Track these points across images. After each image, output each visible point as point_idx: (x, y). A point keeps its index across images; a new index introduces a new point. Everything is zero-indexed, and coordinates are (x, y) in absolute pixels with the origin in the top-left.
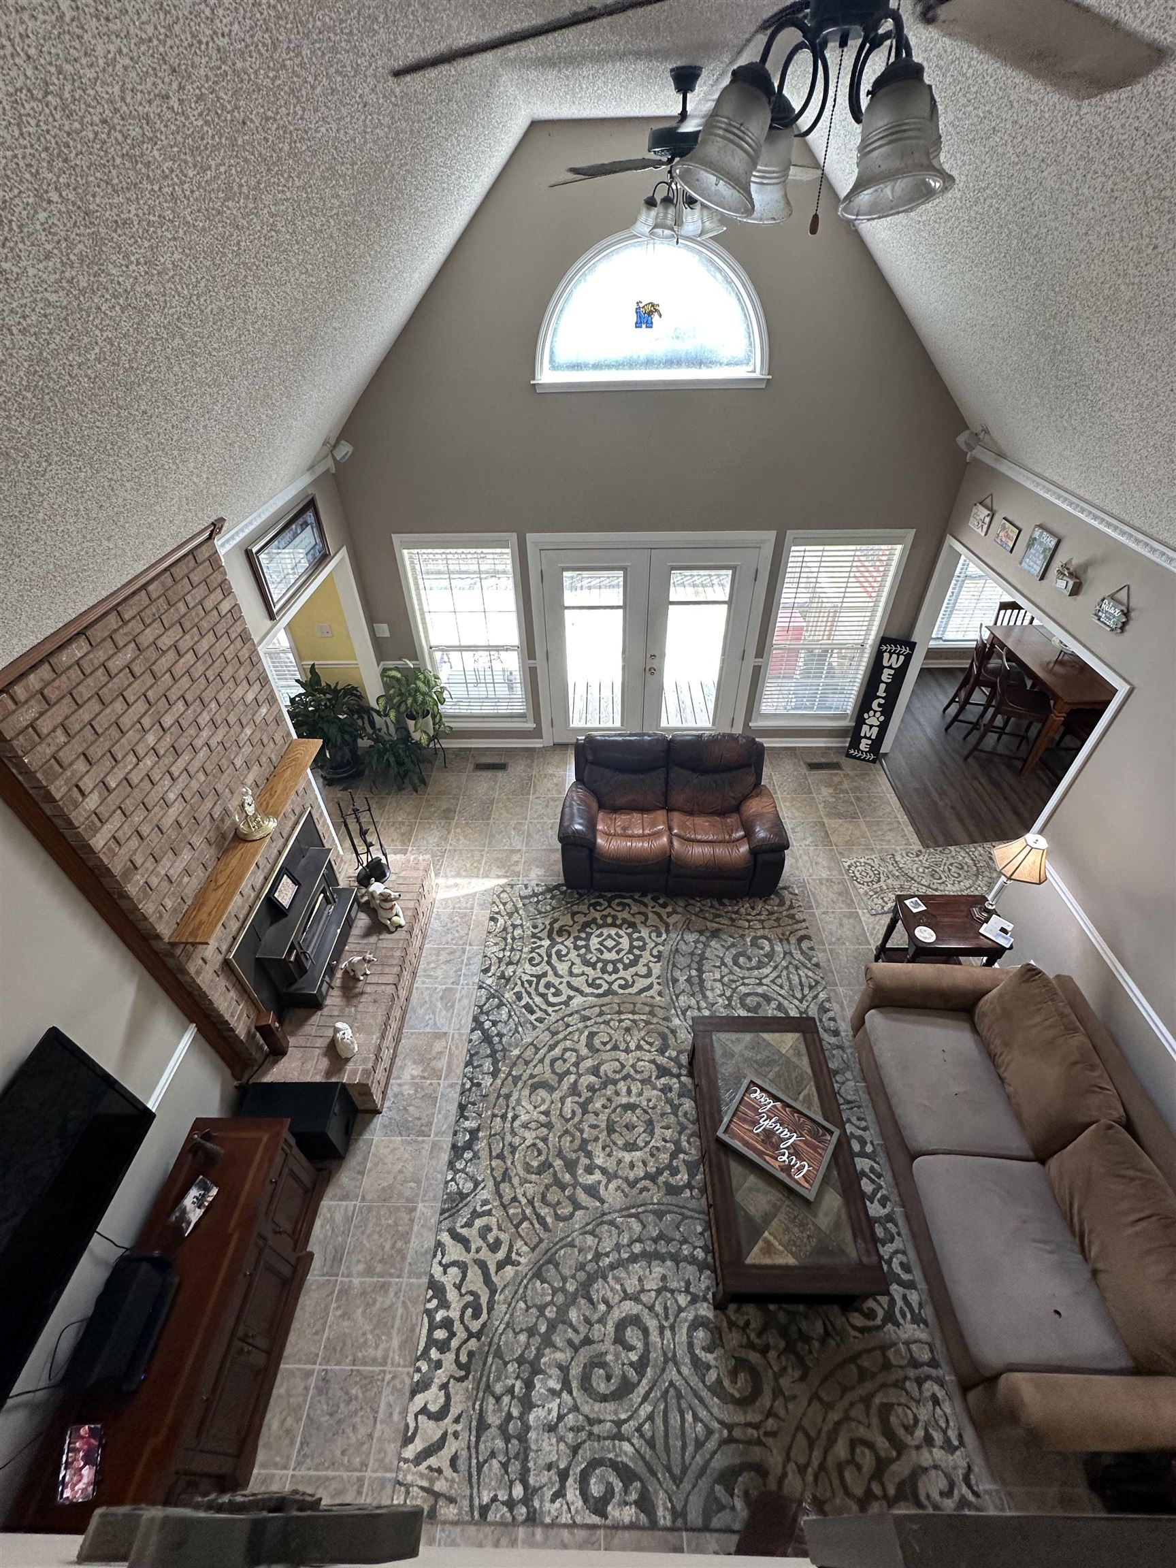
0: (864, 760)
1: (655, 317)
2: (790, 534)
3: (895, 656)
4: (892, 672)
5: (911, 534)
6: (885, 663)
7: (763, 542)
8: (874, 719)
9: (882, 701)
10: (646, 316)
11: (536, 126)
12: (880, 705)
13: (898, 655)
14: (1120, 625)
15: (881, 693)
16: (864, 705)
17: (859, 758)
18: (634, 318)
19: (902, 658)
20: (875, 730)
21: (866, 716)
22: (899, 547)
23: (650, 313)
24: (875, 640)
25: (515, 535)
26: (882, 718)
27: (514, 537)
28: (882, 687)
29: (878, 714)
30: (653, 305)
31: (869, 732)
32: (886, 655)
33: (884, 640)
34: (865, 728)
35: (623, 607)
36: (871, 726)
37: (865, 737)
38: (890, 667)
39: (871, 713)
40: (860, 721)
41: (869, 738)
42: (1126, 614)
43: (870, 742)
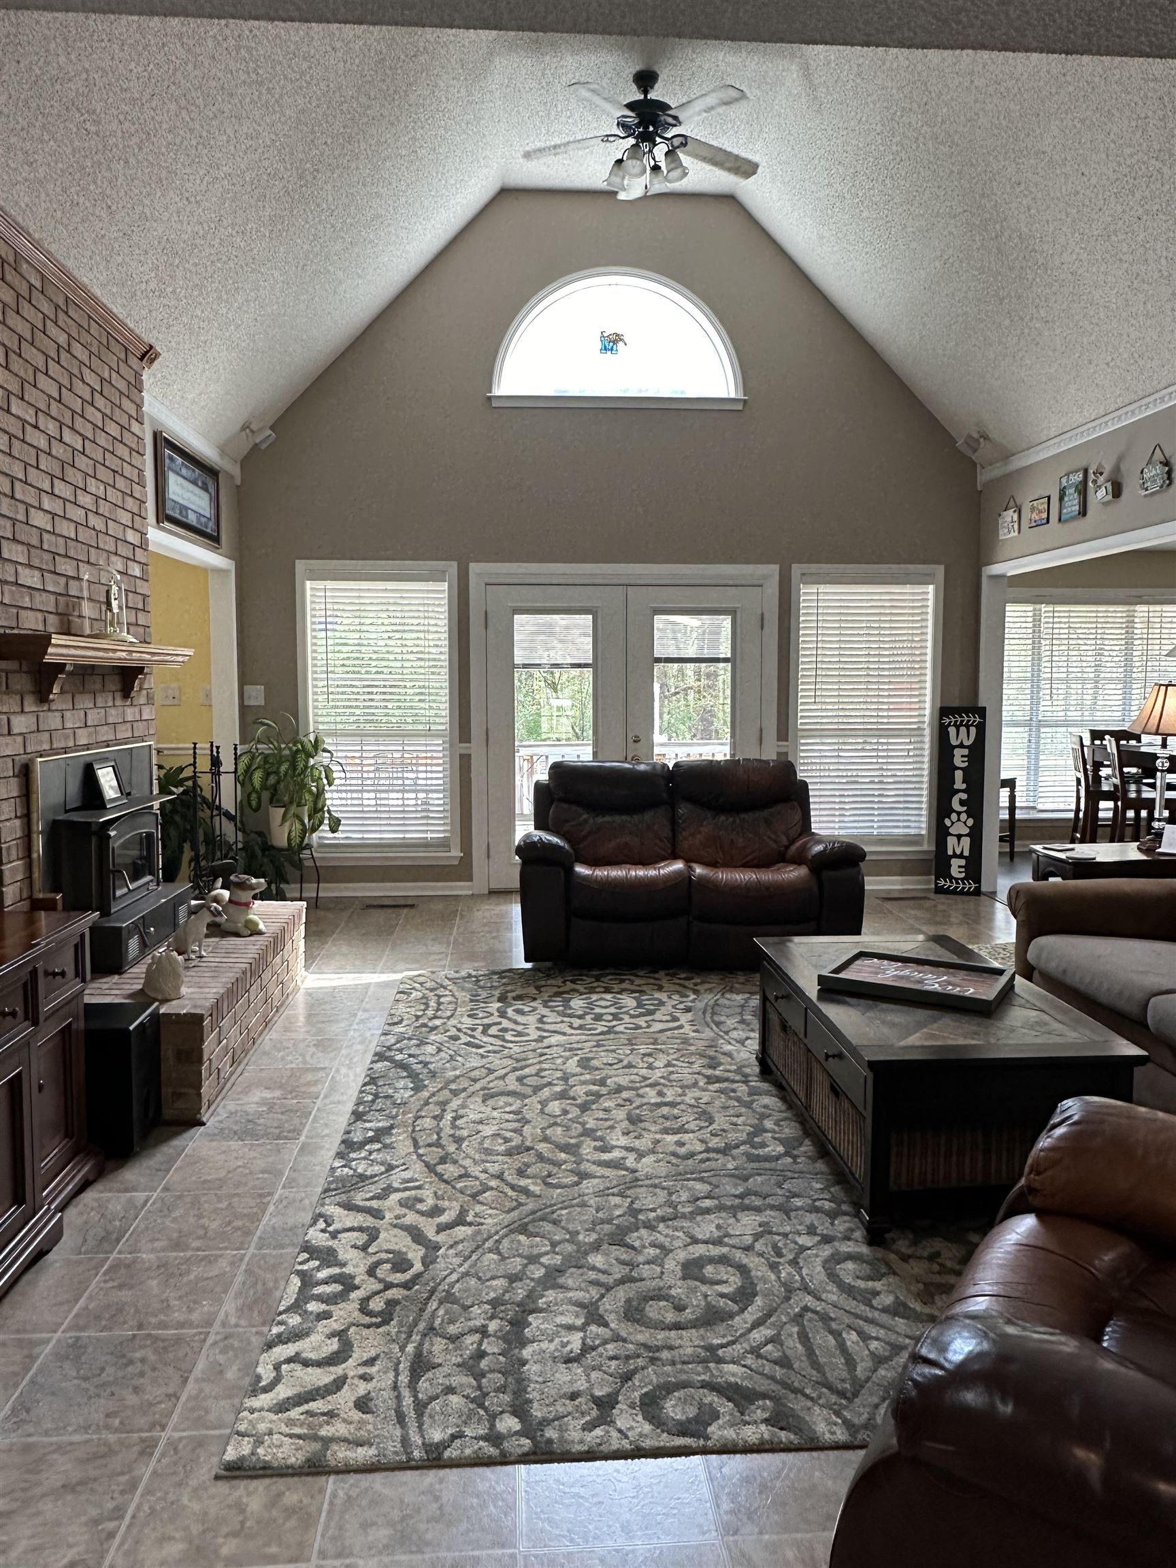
0: (962, 893)
1: (621, 344)
2: (796, 569)
3: (963, 730)
4: (966, 752)
5: (940, 570)
6: (954, 742)
7: (765, 577)
8: (959, 826)
9: (964, 796)
10: (611, 342)
11: (505, 193)
12: (962, 803)
13: (968, 727)
14: (1166, 476)
15: (959, 784)
16: (941, 809)
17: (954, 892)
18: (599, 345)
19: (973, 730)
20: (966, 842)
21: (947, 822)
22: (931, 588)
23: (615, 342)
24: (932, 714)
25: (455, 564)
26: (970, 822)
27: (453, 567)
28: (959, 775)
29: (964, 817)
30: (617, 335)
31: (958, 846)
32: (952, 730)
33: (944, 712)
34: (951, 841)
35: (593, 665)
36: (959, 837)
37: (955, 856)
38: (961, 746)
39: (954, 816)
40: (941, 833)
41: (961, 856)
42: (1166, 463)
43: (963, 862)
